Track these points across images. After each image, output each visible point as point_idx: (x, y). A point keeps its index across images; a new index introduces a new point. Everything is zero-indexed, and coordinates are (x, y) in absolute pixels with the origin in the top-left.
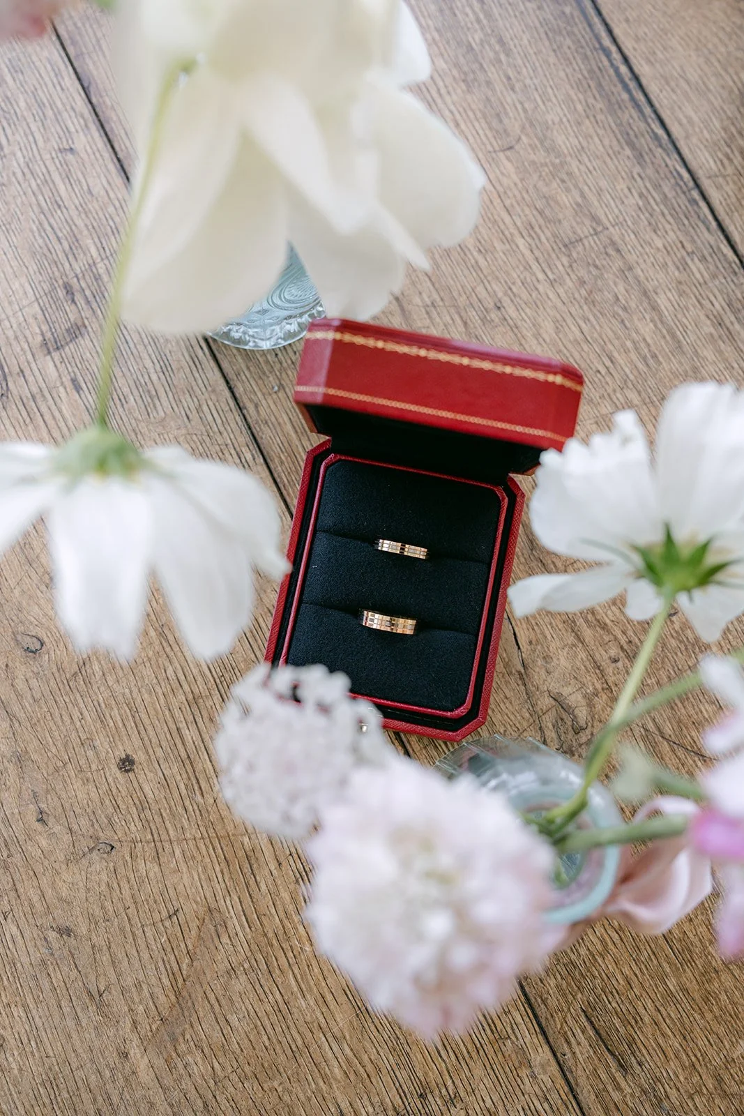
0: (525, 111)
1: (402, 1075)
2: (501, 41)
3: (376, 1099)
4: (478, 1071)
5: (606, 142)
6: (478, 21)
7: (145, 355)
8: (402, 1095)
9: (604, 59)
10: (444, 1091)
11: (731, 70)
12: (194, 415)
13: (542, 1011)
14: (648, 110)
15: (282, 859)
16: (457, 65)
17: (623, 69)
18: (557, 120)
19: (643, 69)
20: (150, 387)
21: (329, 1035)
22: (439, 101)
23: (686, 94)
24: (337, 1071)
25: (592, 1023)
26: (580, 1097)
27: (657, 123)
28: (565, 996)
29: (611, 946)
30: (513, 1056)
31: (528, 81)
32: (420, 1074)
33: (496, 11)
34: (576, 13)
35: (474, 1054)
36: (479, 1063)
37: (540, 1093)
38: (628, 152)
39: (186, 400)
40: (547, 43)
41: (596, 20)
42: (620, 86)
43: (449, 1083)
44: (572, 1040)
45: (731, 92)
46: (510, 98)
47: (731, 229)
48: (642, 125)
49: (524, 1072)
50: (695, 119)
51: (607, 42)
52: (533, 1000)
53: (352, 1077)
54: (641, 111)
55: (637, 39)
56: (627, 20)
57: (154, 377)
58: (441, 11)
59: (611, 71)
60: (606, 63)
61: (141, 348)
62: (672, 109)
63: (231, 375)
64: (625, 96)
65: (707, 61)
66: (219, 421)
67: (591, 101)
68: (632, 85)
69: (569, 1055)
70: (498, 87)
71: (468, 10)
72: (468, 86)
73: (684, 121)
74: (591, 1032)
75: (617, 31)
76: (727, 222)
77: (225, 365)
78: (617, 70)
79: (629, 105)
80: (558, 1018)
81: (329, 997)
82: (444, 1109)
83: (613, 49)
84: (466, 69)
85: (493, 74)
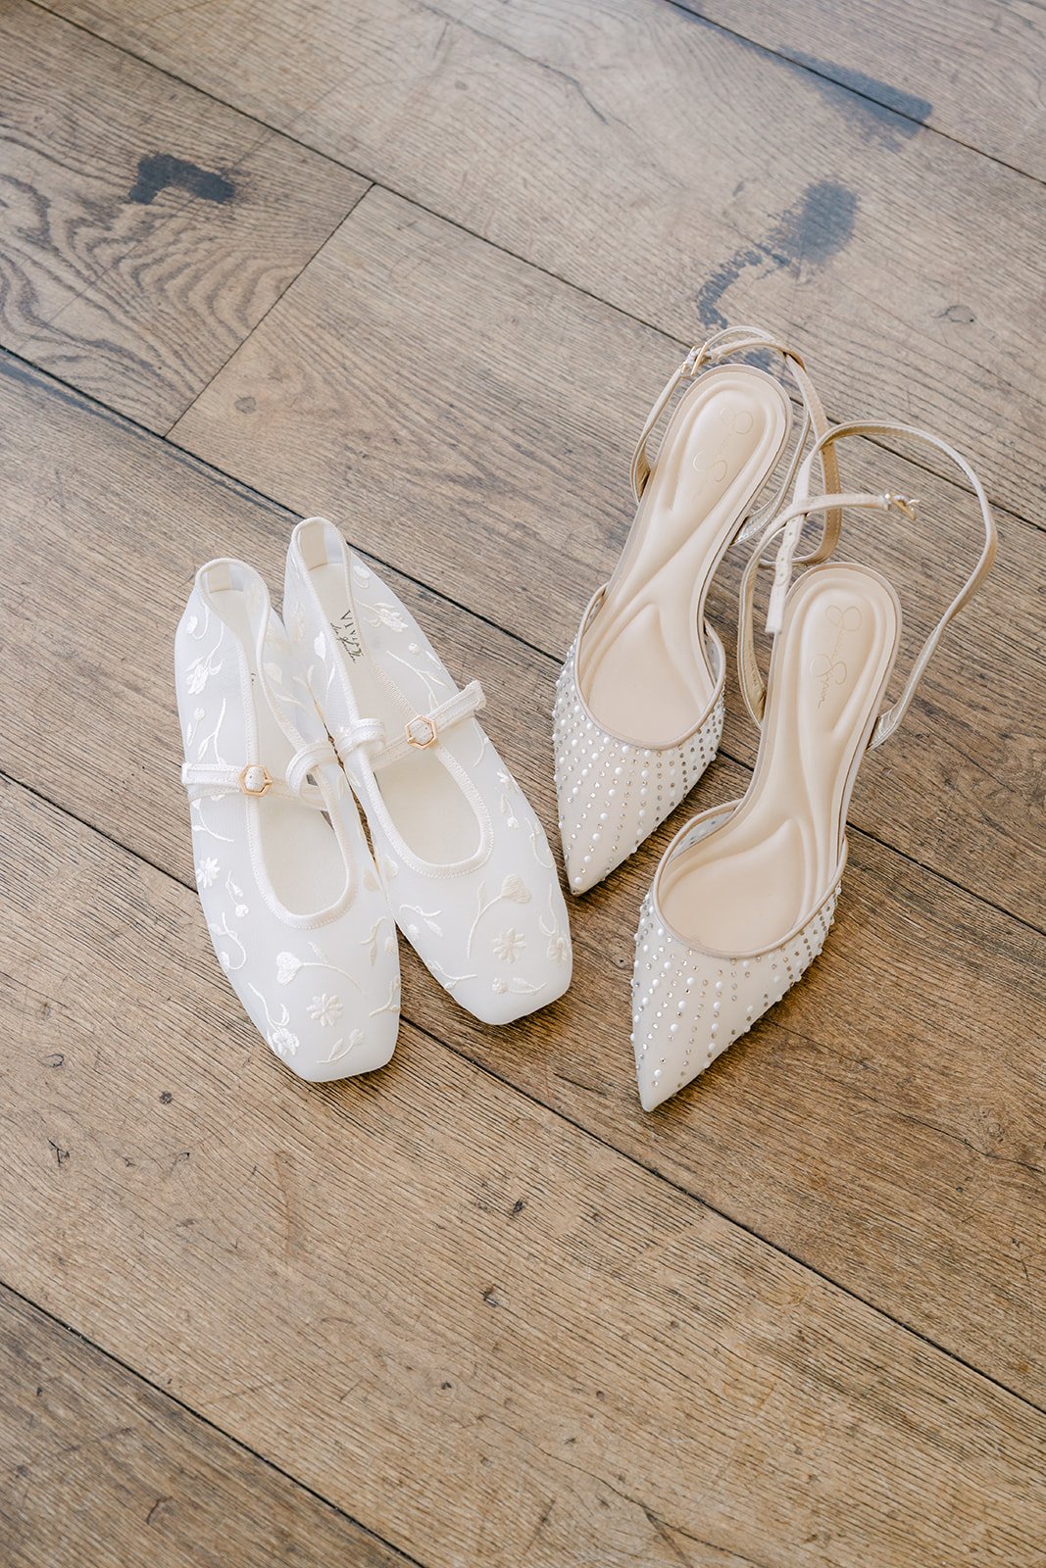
0: (188, 548)
1: (464, 1180)
2: (145, 513)
3: (455, 1205)
4: (511, 1149)
5: (255, 540)
6: (122, 508)
7: (21, 839)
8: (471, 1192)
9: (223, 488)
10: (496, 1174)
11: (311, 452)
12: (79, 859)
13: (530, 1090)
14: (271, 505)
15: (305, 1097)
16: (124, 543)
17: (239, 488)
18: (213, 543)
19: (253, 481)
20: (37, 857)
21: (401, 1184)
22: (126, 573)
23: (290, 482)
24: (420, 1202)
25: (566, 1079)
26: (585, 1127)
27: (282, 509)
28: (539, 1073)
29: (551, 1026)
30: (528, 1127)
31: (179, 529)
32: (475, 1173)
33: (130, 496)
34: (186, 469)
35: (502, 1141)
36: (509, 1144)
37: (557, 1139)
38: (273, 538)
39: (67, 852)
40: (178, 498)
41: (202, 467)
42: (243, 500)
43: (497, 1167)
44: (559, 1095)
45: (319, 465)
46: (173, 546)
47: (370, 550)
48: (273, 516)
49: (541, 1133)
50: (305, 494)
51: (218, 477)
52: (520, 1088)
53: (432, 1200)
54: (267, 508)
55: (237, 465)
56: (223, 456)
57: (36, 849)
58: (92, 515)
59: (232, 493)
60: (225, 490)
61: (15, 836)
62: (286, 496)
63: (89, 820)
64: (250, 504)
65: (292, 454)
66: (98, 853)
67: (229, 519)
68: (251, 495)
69: (563, 1106)
70: (161, 543)
71: (111, 505)
72: (140, 553)
73: (299, 499)
74: (569, 1084)
75: (220, 467)
76: (364, 547)
77: (80, 815)
78: (235, 491)
79: (257, 508)
80: (542, 1087)
81: (388, 1162)
82: (503, 1184)
83: (225, 478)
84: (132, 543)
85: (151, 536)
